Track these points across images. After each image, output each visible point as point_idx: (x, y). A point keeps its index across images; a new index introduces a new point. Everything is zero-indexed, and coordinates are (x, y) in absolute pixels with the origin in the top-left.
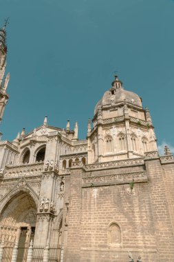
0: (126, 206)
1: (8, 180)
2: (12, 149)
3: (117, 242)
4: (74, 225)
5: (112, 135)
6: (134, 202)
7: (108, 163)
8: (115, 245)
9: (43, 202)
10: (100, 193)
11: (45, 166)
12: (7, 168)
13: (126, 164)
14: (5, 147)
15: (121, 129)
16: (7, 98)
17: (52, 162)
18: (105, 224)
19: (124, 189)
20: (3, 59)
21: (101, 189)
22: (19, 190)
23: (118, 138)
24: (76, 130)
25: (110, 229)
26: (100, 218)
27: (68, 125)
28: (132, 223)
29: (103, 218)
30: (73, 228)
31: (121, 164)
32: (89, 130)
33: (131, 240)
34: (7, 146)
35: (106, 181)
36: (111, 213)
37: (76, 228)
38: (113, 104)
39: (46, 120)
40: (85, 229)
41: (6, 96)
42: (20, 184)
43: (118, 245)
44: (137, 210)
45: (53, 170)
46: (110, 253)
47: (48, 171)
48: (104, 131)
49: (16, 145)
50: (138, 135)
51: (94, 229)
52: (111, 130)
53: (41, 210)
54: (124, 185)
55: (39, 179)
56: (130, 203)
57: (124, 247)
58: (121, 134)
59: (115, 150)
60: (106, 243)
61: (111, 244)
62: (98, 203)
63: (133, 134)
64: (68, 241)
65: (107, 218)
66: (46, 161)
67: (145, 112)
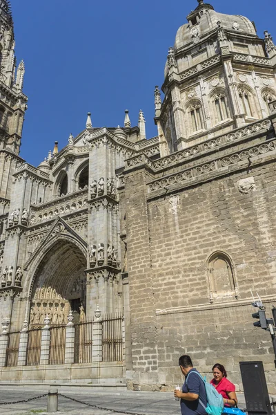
0: (239, 216)
1: (37, 227)
2: (37, 177)
3: (226, 289)
4: (140, 271)
5: (199, 96)
6: (255, 205)
7: (195, 147)
8: (223, 296)
9: (94, 250)
10: (184, 203)
11: (91, 191)
12: (34, 209)
13: (232, 139)
14: (25, 175)
15: (217, 81)
16: (24, 101)
17: (102, 182)
18: (199, 258)
19: (231, 184)
20: (7, 38)
21: (186, 194)
22: (55, 240)
23: (212, 99)
24: (142, 126)
25: (210, 266)
26: (189, 249)
27: (127, 120)
28: (256, 247)
29: (195, 248)
30: (138, 278)
31: (221, 143)
32: (158, 107)
33: (257, 281)
34: (28, 172)
35: (194, 179)
36: (210, 235)
37: (144, 276)
38: (196, 41)
39: (89, 121)
40: (161, 275)
41: (22, 98)
42: (56, 229)
43: (230, 293)
44: (264, 218)
45: (105, 194)
46: (215, 312)
47: (97, 197)
48: (184, 94)
49: (45, 170)
50: (252, 85)
51: (179, 272)
52: (198, 88)
53: (92, 265)
54: (231, 177)
55: (85, 216)
56: (248, 207)
57: (243, 296)
58: (217, 90)
59: (208, 122)
60: (204, 293)
61: (215, 295)
62: (180, 223)
63: (242, 86)
64: (131, 303)
65: (201, 246)
66: (91, 183)
67: (262, 42)
